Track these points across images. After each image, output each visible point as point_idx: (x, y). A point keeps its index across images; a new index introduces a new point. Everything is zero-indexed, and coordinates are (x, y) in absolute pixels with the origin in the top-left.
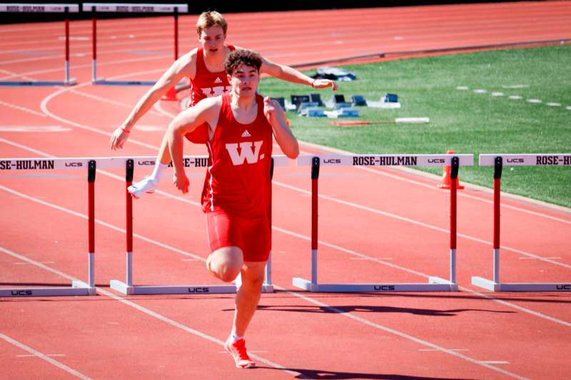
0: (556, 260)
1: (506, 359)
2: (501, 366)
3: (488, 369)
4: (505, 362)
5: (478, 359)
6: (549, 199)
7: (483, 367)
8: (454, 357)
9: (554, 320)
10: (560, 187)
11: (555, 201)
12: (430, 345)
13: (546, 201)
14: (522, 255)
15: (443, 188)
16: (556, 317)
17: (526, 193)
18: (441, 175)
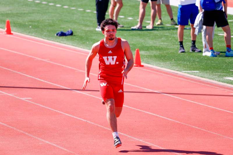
0: (48, 60)
1: (31, 97)
2: (29, 100)
3: (24, 101)
4: (31, 98)
5: (21, 97)
6: (44, 38)
7: (23, 100)
8: (12, 97)
9: (48, 82)
10: (48, 33)
11: (46, 38)
12: (3, 92)
13: (44, 39)
14: (35, 59)
15: (5, 34)
16: (49, 81)
17: (36, 36)
18: (5, 29)
